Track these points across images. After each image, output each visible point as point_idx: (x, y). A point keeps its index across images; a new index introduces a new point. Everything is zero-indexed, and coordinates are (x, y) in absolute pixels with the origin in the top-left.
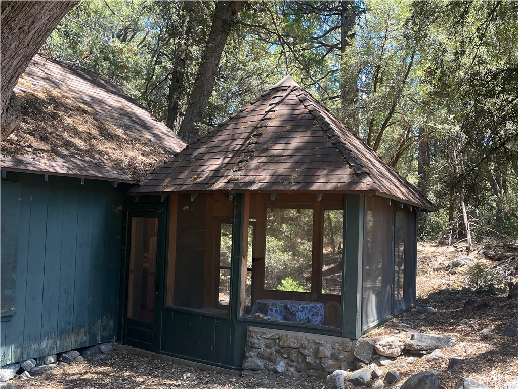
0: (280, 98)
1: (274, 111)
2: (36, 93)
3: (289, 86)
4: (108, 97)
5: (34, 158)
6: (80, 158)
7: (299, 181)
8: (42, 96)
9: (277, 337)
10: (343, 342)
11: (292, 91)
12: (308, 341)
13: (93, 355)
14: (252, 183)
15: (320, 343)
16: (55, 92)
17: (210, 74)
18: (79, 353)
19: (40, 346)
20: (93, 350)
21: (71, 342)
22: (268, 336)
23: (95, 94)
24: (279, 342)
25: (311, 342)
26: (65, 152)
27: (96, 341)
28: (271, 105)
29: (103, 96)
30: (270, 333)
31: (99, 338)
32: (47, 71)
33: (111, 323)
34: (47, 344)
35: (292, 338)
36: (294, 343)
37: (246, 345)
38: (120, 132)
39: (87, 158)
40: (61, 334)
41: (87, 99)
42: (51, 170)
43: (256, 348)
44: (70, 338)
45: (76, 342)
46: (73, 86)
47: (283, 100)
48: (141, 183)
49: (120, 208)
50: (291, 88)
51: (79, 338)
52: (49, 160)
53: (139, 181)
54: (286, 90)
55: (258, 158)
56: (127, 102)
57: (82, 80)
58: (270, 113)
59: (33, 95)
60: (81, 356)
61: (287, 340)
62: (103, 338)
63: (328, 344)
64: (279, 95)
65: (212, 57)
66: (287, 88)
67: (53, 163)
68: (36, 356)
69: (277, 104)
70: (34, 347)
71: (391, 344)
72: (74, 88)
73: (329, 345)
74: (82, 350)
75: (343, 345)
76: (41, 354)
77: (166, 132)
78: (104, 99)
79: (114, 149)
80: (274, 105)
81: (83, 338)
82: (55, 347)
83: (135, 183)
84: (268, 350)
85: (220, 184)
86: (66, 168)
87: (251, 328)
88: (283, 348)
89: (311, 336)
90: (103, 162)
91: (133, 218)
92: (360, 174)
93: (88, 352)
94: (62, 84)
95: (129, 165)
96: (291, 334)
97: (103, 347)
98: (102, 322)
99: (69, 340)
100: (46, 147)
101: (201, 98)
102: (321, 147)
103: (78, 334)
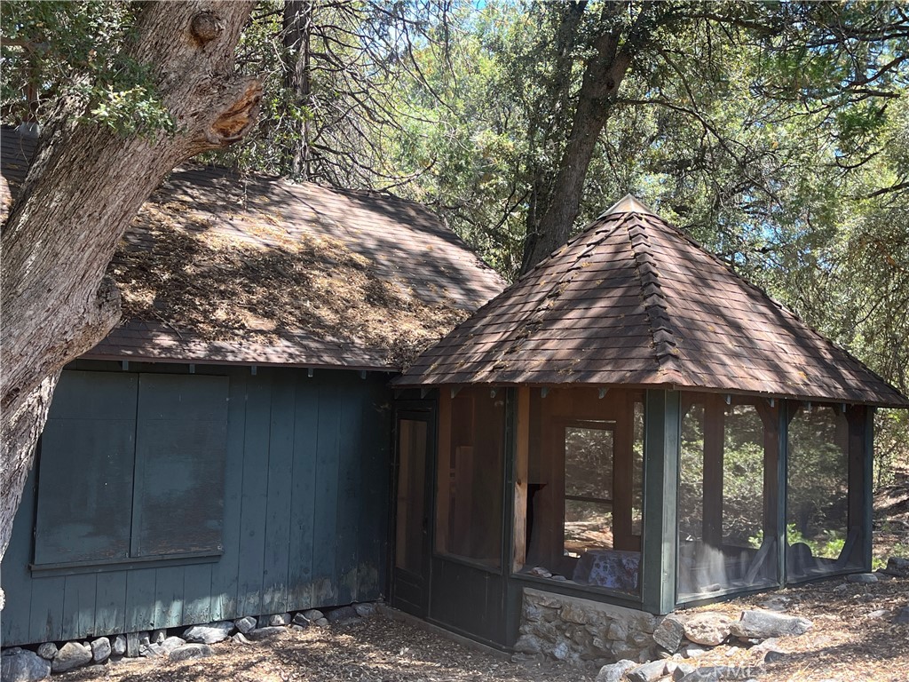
0: (604, 234)
1: (589, 256)
2: (286, 246)
3: (624, 213)
4: (411, 239)
5: (241, 344)
6: (316, 338)
7: (579, 368)
8: (294, 248)
9: (558, 606)
10: (642, 618)
11: (626, 221)
12: (598, 613)
13: (343, 618)
14: (519, 372)
15: (612, 619)
16: (319, 241)
17: (571, 188)
18: (321, 614)
19: (262, 599)
20: (343, 611)
21: (308, 599)
22: (547, 604)
23: (390, 235)
24: (561, 613)
25: (602, 615)
26: (297, 332)
27: (350, 598)
28: (588, 246)
29: (403, 237)
30: (551, 598)
31: (354, 595)
32: (319, 209)
33: (375, 574)
34: (272, 599)
35: (577, 608)
36: (579, 616)
37: (521, 618)
38: (405, 294)
39: (329, 338)
40: (295, 585)
41: (371, 244)
42: (262, 359)
43: (531, 621)
44: (308, 592)
45: (318, 597)
46: (356, 226)
47: (607, 237)
48: (404, 371)
49: (387, 406)
50: (625, 216)
51: (323, 592)
52: (264, 345)
53: (402, 368)
54: (618, 219)
55: (542, 332)
56: (444, 243)
57: (375, 215)
58: (583, 259)
59: (280, 249)
60: (324, 619)
61: (570, 610)
62: (360, 594)
63: (623, 619)
64: (604, 229)
65: (575, 160)
66: (619, 216)
67: (269, 350)
68: (255, 614)
69: (597, 244)
70: (254, 600)
71: (705, 625)
72: (355, 230)
73: (624, 622)
74: (326, 610)
75: (642, 621)
76: (265, 611)
77: (493, 285)
78: (403, 242)
79: (380, 321)
80: (592, 246)
81: (330, 593)
82: (284, 602)
83: (395, 371)
84: (547, 625)
85: (482, 375)
86: (286, 355)
87: (526, 590)
88: (565, 622)
89: (601, 606)
90: (353, 343)
91: (402, 421)
92: (661, 357)
93: (336, 613)
94: (337, 227)
95: (395, 344)
96: (576, 601)
97: (360, 608)
98: (359, 571)
99: (305, 595)
100: (268, 325)
101: (557, 227)
102: (627, 314)
103: (320, 588)
